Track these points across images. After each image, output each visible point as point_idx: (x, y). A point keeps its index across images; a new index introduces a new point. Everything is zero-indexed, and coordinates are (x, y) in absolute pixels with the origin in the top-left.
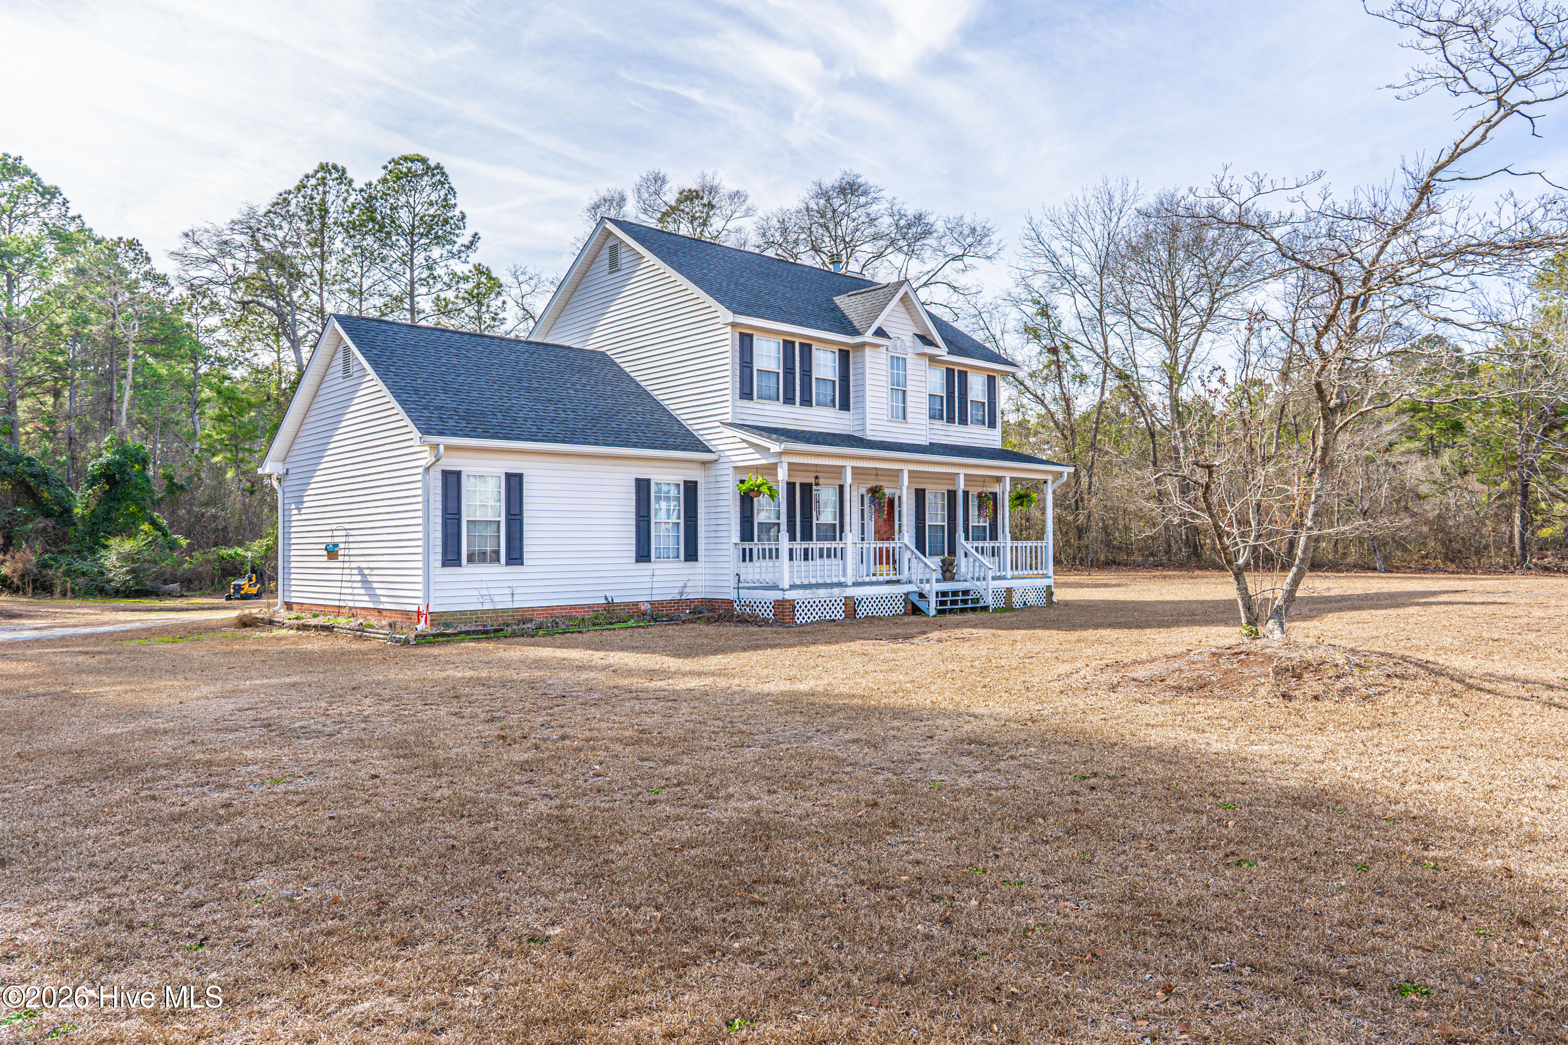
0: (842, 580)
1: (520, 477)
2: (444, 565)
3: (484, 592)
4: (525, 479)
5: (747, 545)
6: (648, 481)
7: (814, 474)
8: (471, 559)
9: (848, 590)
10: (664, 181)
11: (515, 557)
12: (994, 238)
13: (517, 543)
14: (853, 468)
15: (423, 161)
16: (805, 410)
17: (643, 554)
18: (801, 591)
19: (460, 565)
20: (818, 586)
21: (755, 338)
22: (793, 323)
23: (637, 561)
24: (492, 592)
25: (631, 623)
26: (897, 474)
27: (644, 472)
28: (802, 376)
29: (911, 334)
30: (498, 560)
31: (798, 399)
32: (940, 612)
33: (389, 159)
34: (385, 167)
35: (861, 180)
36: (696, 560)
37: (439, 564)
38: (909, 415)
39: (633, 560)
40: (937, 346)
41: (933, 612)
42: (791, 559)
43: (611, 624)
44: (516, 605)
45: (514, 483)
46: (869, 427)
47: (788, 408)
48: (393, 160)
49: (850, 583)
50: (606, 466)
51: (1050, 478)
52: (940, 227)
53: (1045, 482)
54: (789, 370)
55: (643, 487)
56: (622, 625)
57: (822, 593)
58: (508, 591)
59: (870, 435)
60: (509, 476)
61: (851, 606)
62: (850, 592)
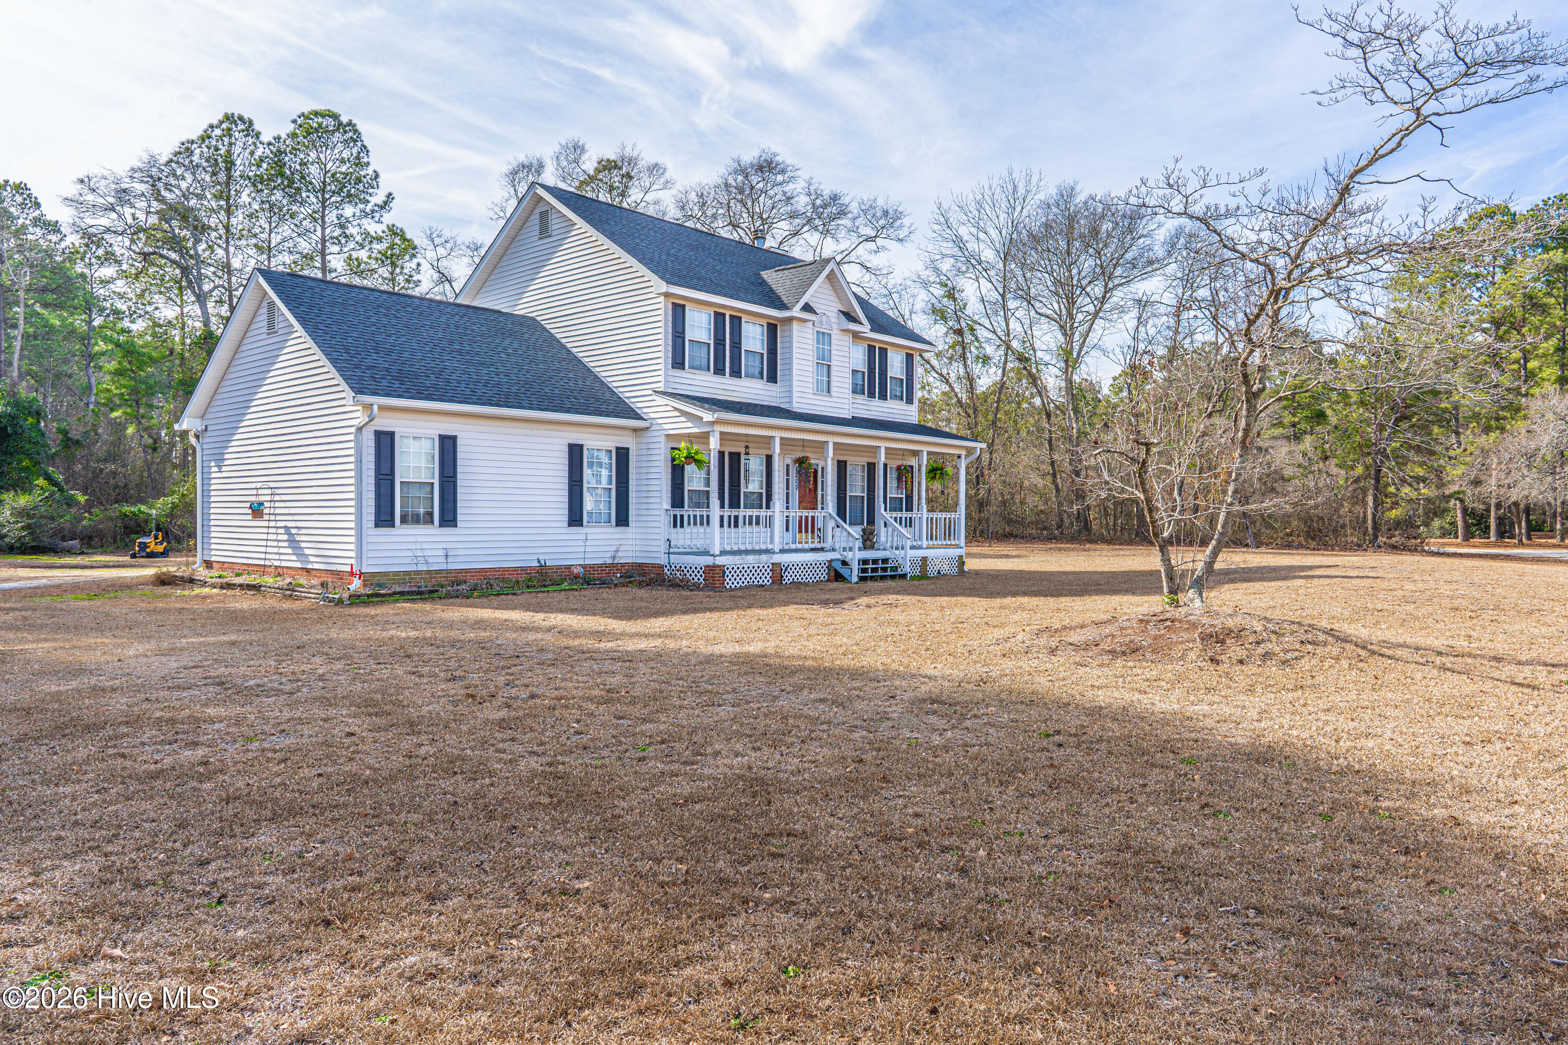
0: (770, 547)
1: (454, 439)
2: (377, 526)
3: (419, 553)
4: (459, 442)
5: (678, 512)
6: (581, 447)
7: (744, 444)
8: (404, 520)
9: (775, 556)
10: (583, 150)
11: (449, 519)
12: (906, 221)
13: (451, 505)
14: (781, 438)
15: (335, 117)
16: (735, 381)
17: (575, 518)
18: (731, 557)
19: (393, 526)
20: (747, 552)
21: (687, 308)
22: (725, 296)
23: (570, 525)
24: (427, 553)
25: (565, 586)
26: (822, 445)
27: (576, 437)
28: (732, 347)
29: (836, 310)
30: (432, 522)
31: (727, 370)
32: (862, 579)
33: (299, 113)
34: (294, 121)
35: (779, 159)
36: (627, 525)
37: (372, 524)
38: (833, 389)
39: (566, 524)
40: (860, 323)
41: (855, 579)
42: (722, 526)
43: (545, 586)
44: (450, 567)
45: (448, 445)
46: (795, 399)
47: (718, 379)
48: (303, 114)
49: (777, 550)
50: (540, 430)
51: (963, 453)
52: (854, 208)
53: (959, 457)
54: (719, 342)
55: (575, 453)
56: (556, 588)
57: (751, 559)
58: (441, 553)
59: (798, 406)
60: (443, 438)
61: (778, 572)
62: (777, 558)
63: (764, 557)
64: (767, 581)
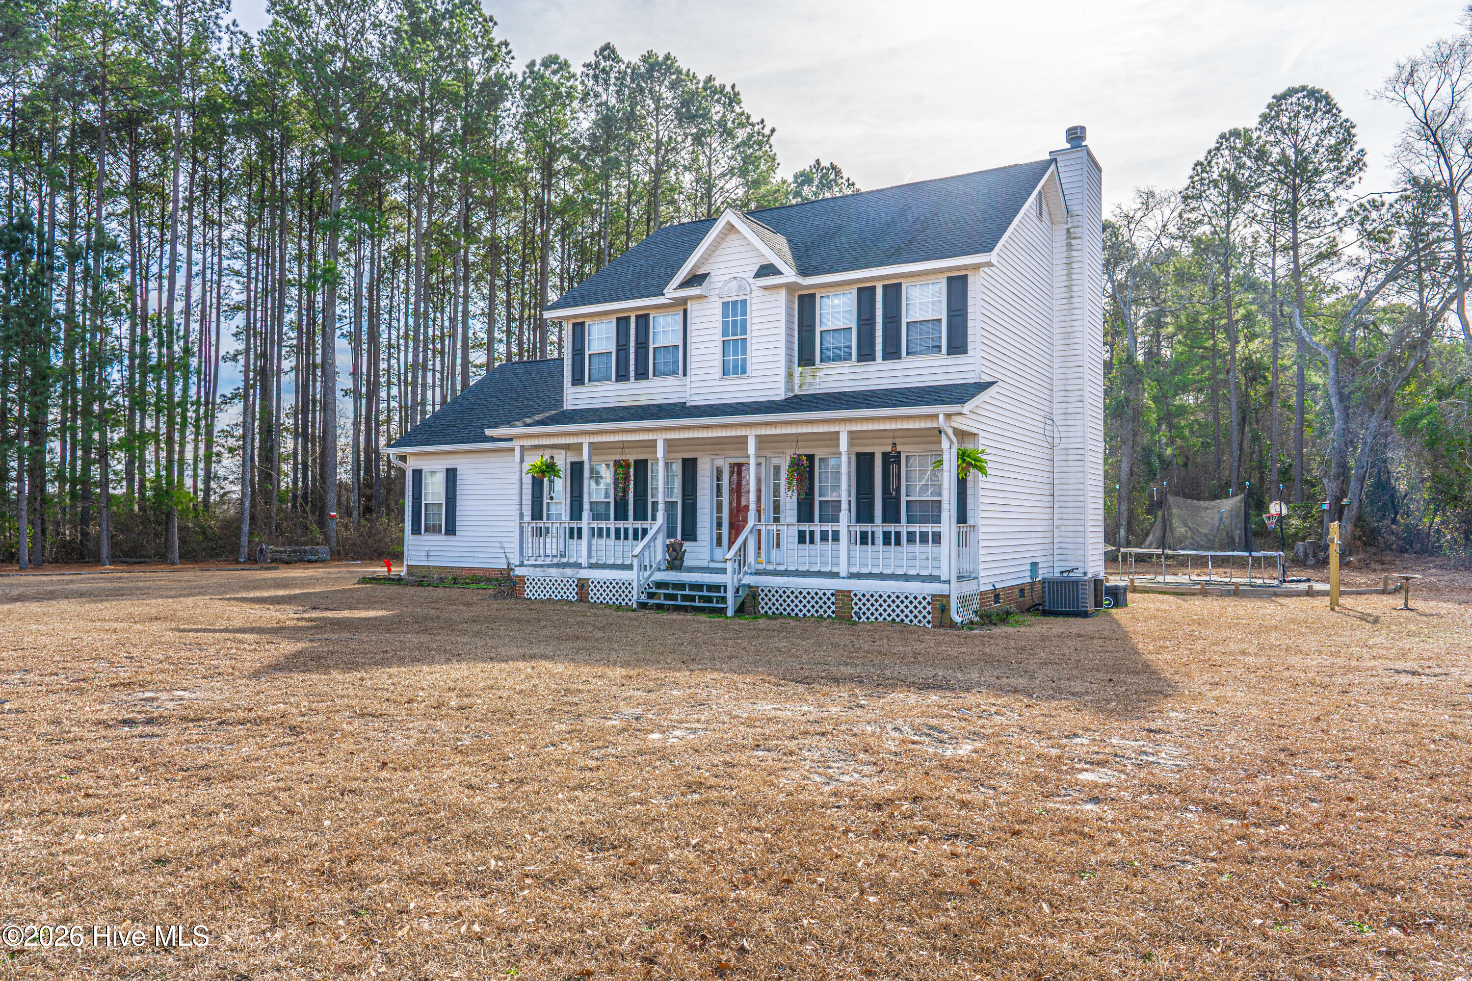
0: (579, 561)
1: (455, 471)
4: (458, 473)
8: (426, 531)
9: (582, 571)
11: (451, 530)
13: (452, 520)
16: (643, 384)
18: (531, 569)
19: (421, 534)
20: (550, 565)
21: (586, 325)
29: (754, 268)
30: (440, 531)
31: (632, 374)
32: (643, 606)
37: (411, 533)
38: (749, 368)
40: (780, 273)
41: (633, 606)
45: (451, 475)
46: (690, 391)
47: (623, 385)
49: (585, 564)
54: (622, 347)
57: (553, 572)
59: (693, 401)
60: (447, 470)
61: (585, 588)
62: (584, 574)
63: (569, 571)
64: (573, 596)
